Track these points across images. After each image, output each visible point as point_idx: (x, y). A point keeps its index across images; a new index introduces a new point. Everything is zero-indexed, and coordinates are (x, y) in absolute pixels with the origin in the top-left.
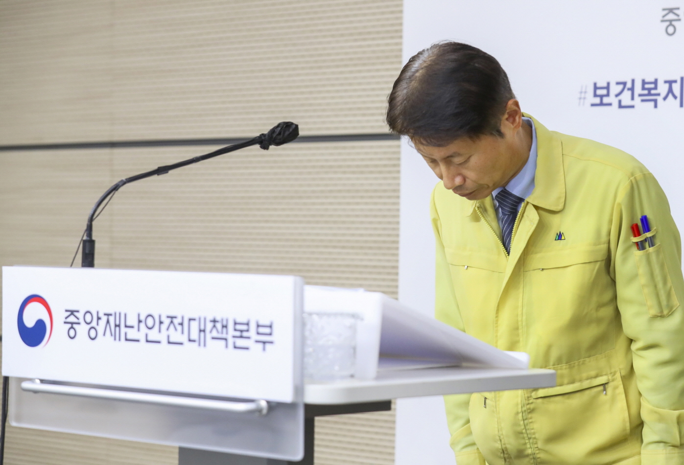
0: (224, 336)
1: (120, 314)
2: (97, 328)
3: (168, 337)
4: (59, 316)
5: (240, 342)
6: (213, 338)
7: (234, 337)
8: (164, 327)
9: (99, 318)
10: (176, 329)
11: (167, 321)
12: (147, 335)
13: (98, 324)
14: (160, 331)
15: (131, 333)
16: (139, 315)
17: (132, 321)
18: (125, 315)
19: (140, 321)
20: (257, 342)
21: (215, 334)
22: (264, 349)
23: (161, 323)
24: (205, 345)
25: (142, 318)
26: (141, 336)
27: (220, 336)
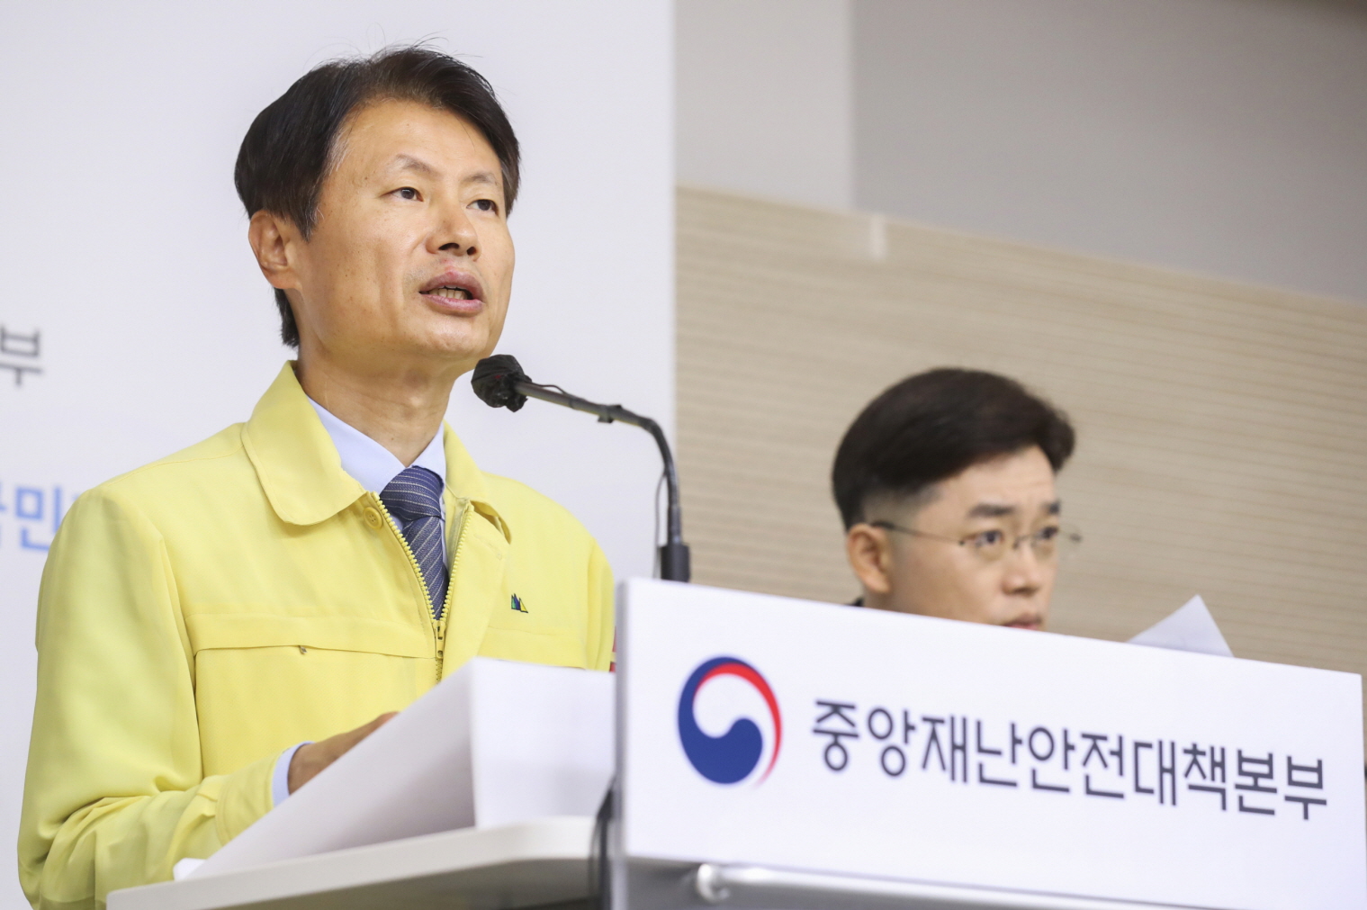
0: (1218, 783)
1: (964, 721)
2: (906, 749)
3: (1087, 778)
4: (799, 715)
5: (1252, 799)
6: (1192, 787)
7: (1238, 787)
8: (1076, 758)
9: (909, 728)
10: (1105, 765)
11: (1083, 746)
12: (1034, 773)
13: (906, 740)
14: (1066, 766)
15: (995, 768)
16: (1013, 727)
17: (996, 737)
18: (979, 724)
19: (1016, 741)
20: (1288, 799)
21: (1195, 777)
22: (1306, 816)
23: (1069, 747)
24: (1174, 802)
25: (1023, 733)
26: (1021, 773)
27: (1208, 783)
